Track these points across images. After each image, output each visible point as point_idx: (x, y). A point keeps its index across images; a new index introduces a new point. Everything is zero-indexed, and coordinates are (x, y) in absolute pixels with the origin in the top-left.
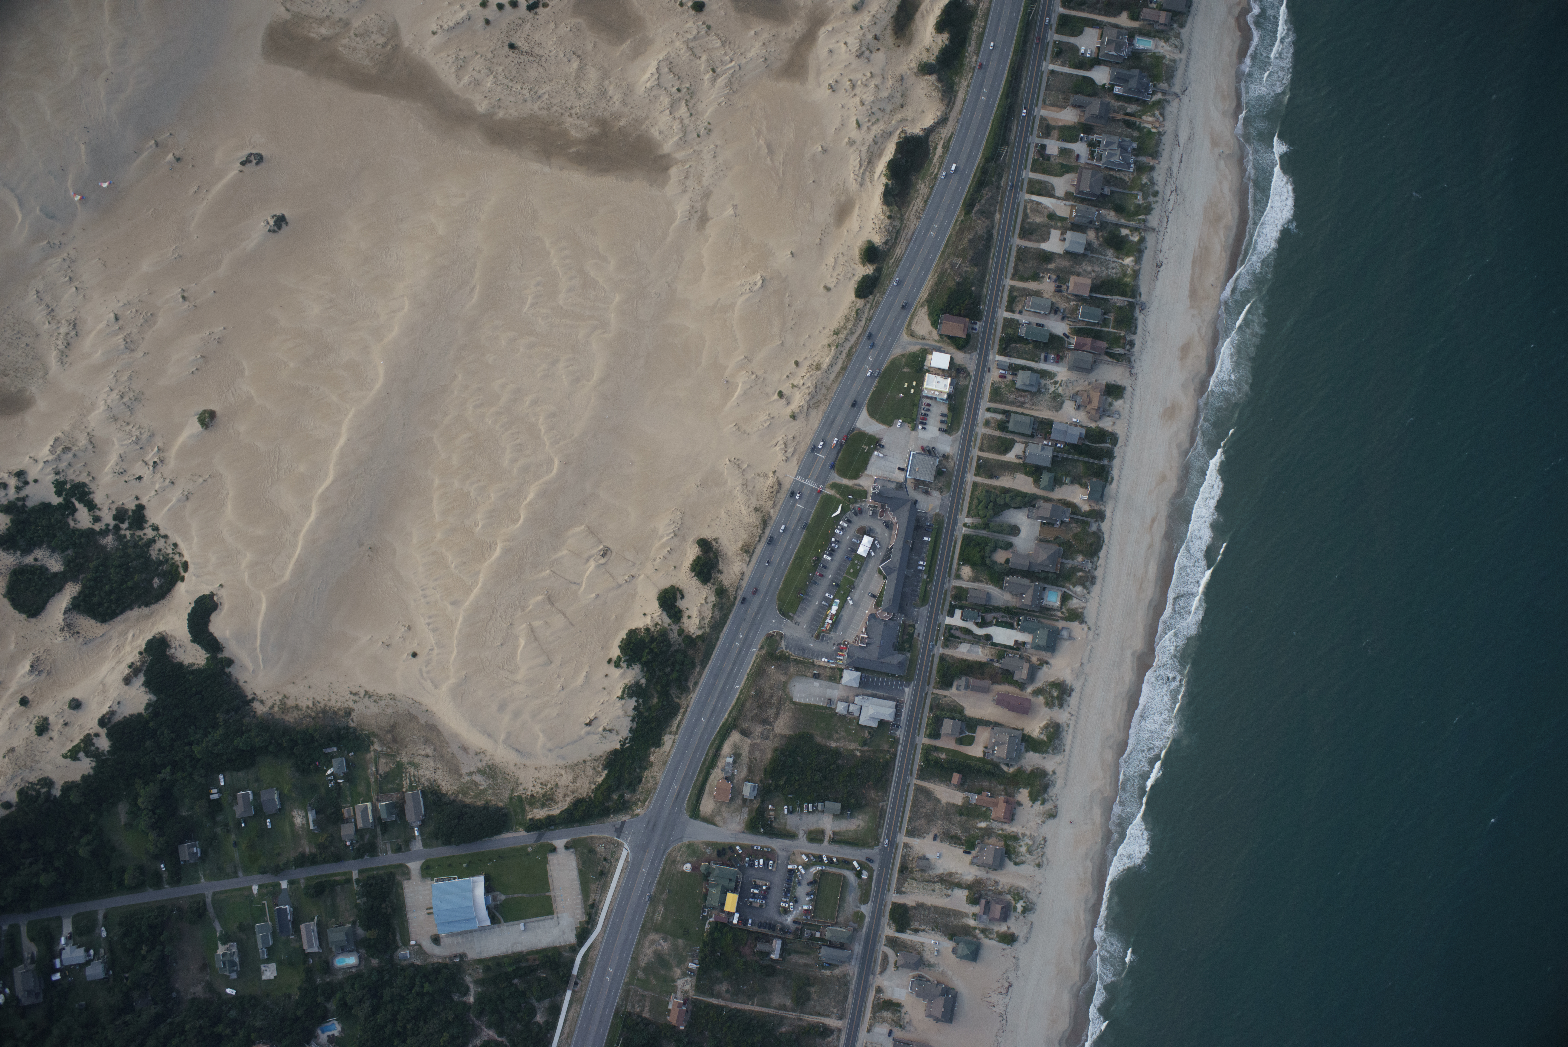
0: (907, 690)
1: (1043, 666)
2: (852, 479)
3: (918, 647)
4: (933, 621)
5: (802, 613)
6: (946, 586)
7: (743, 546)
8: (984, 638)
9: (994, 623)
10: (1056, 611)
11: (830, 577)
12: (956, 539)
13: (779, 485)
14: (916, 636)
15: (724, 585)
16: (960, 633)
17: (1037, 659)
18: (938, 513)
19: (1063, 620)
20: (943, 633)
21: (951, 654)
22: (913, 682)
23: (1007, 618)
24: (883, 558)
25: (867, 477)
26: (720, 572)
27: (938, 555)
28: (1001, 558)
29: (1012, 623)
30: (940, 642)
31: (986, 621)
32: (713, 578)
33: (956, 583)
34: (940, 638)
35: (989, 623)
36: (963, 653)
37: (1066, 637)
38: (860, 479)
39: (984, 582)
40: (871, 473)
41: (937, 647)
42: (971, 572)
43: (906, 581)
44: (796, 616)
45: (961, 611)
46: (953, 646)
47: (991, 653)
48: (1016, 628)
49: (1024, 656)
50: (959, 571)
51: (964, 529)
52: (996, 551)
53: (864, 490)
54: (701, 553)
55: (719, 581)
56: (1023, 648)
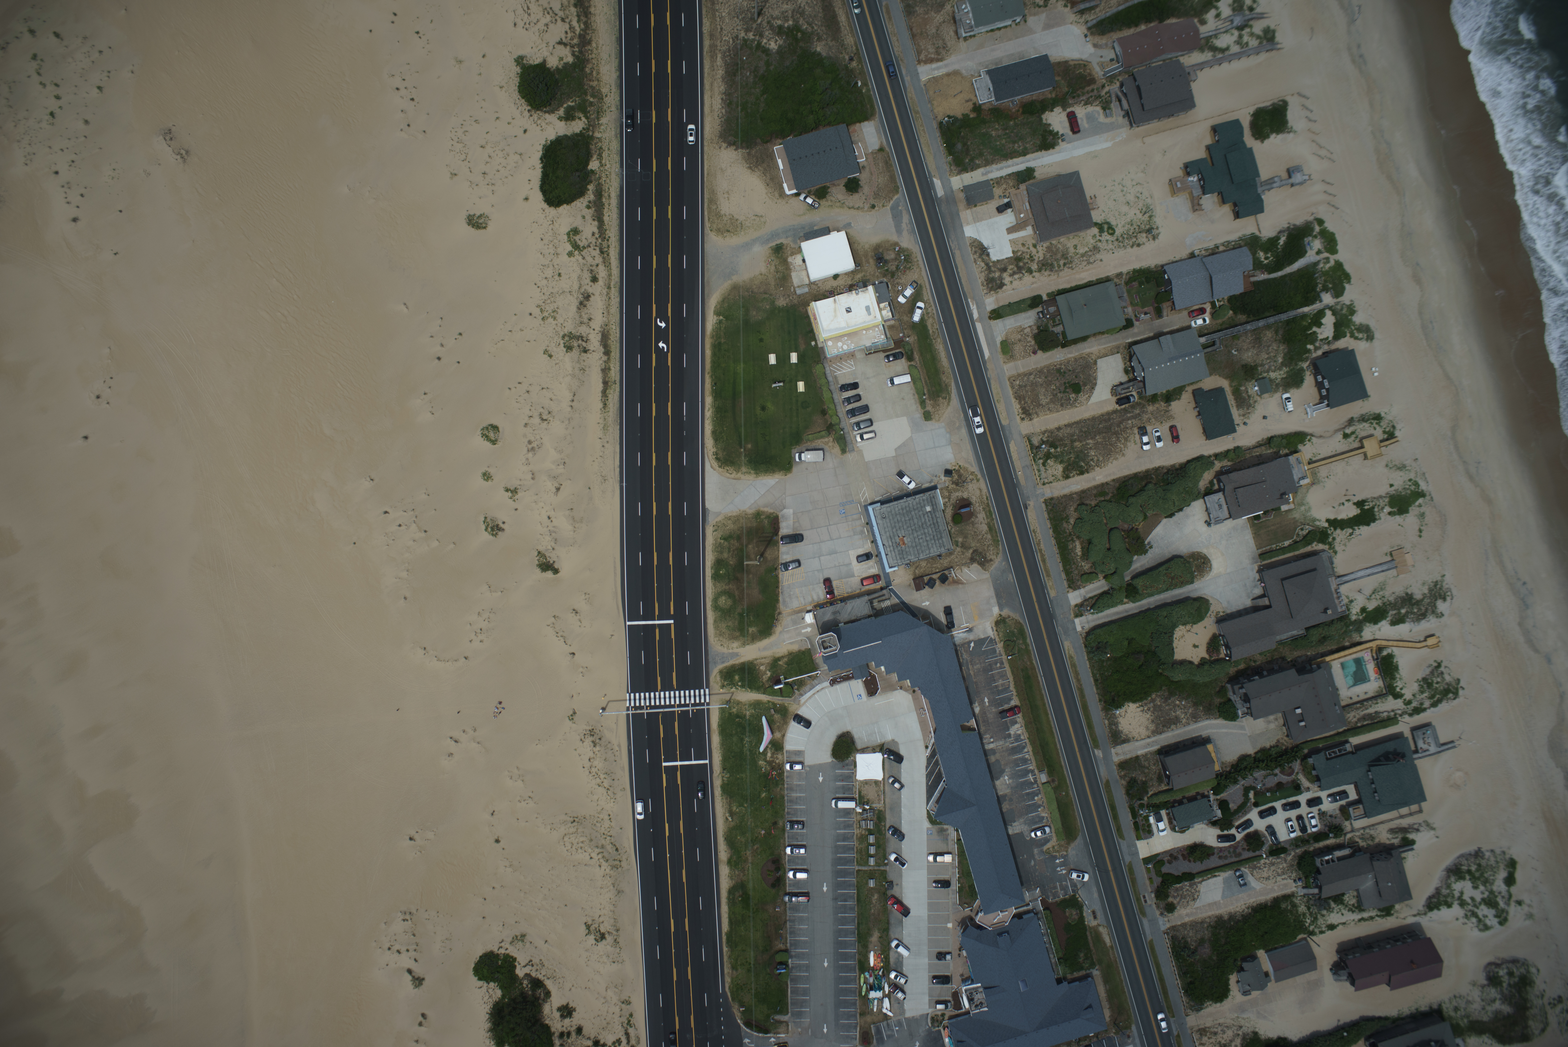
1: (1413, 842)
2: (760, 640)
3: (1105, 944)
4: (1110, 869)
5: (802, 1004)
6: (1102, 774)
7: (588, 927)
8: (1245, 846)
9: (1253, 800)
10: (1379, 701)
11: (825, 889)
12: (1071, 657)
13: (598, 741)
14: (1090, 922)
15: (592, 1037)
16: (1187, 862)
17: (1392, 831)
18: (1000, 615)
19: (1406, 716)
20: (1148, 882)
21: (1191, 919)
22: (1134, 1027)
23: (1276, 775)
24: (927, 784)
25: (793, 617)
26: (566, 1011)
27: (1047, 714)
28: (1195, 646)
29: (1294, 781)
30: (1150, 905)
31: (1233, 806)
32: (557, 1034)
33: (1120, 753)
34: (1144, 897)
35: (1243, 808)
36: (1215, 903)
37: (1433, 749)
38: (778, 629)
39: (1184, 721)
40: (795, 604)
41: (1149, 921)
42: (1141, 714)
43: (1004, 810)
44: (792, 1015)
45: (1163, 813)
46: (1185, 901)
47: (1280, 871)
48: (1308, 789)
49: (1357, 839)
50: (1113, 722)
51: (1077, 621)
52: (1175, 636)
53: (799, 651)
54: (499, 993)
55: (573, 1034)
56: (1347, 823)
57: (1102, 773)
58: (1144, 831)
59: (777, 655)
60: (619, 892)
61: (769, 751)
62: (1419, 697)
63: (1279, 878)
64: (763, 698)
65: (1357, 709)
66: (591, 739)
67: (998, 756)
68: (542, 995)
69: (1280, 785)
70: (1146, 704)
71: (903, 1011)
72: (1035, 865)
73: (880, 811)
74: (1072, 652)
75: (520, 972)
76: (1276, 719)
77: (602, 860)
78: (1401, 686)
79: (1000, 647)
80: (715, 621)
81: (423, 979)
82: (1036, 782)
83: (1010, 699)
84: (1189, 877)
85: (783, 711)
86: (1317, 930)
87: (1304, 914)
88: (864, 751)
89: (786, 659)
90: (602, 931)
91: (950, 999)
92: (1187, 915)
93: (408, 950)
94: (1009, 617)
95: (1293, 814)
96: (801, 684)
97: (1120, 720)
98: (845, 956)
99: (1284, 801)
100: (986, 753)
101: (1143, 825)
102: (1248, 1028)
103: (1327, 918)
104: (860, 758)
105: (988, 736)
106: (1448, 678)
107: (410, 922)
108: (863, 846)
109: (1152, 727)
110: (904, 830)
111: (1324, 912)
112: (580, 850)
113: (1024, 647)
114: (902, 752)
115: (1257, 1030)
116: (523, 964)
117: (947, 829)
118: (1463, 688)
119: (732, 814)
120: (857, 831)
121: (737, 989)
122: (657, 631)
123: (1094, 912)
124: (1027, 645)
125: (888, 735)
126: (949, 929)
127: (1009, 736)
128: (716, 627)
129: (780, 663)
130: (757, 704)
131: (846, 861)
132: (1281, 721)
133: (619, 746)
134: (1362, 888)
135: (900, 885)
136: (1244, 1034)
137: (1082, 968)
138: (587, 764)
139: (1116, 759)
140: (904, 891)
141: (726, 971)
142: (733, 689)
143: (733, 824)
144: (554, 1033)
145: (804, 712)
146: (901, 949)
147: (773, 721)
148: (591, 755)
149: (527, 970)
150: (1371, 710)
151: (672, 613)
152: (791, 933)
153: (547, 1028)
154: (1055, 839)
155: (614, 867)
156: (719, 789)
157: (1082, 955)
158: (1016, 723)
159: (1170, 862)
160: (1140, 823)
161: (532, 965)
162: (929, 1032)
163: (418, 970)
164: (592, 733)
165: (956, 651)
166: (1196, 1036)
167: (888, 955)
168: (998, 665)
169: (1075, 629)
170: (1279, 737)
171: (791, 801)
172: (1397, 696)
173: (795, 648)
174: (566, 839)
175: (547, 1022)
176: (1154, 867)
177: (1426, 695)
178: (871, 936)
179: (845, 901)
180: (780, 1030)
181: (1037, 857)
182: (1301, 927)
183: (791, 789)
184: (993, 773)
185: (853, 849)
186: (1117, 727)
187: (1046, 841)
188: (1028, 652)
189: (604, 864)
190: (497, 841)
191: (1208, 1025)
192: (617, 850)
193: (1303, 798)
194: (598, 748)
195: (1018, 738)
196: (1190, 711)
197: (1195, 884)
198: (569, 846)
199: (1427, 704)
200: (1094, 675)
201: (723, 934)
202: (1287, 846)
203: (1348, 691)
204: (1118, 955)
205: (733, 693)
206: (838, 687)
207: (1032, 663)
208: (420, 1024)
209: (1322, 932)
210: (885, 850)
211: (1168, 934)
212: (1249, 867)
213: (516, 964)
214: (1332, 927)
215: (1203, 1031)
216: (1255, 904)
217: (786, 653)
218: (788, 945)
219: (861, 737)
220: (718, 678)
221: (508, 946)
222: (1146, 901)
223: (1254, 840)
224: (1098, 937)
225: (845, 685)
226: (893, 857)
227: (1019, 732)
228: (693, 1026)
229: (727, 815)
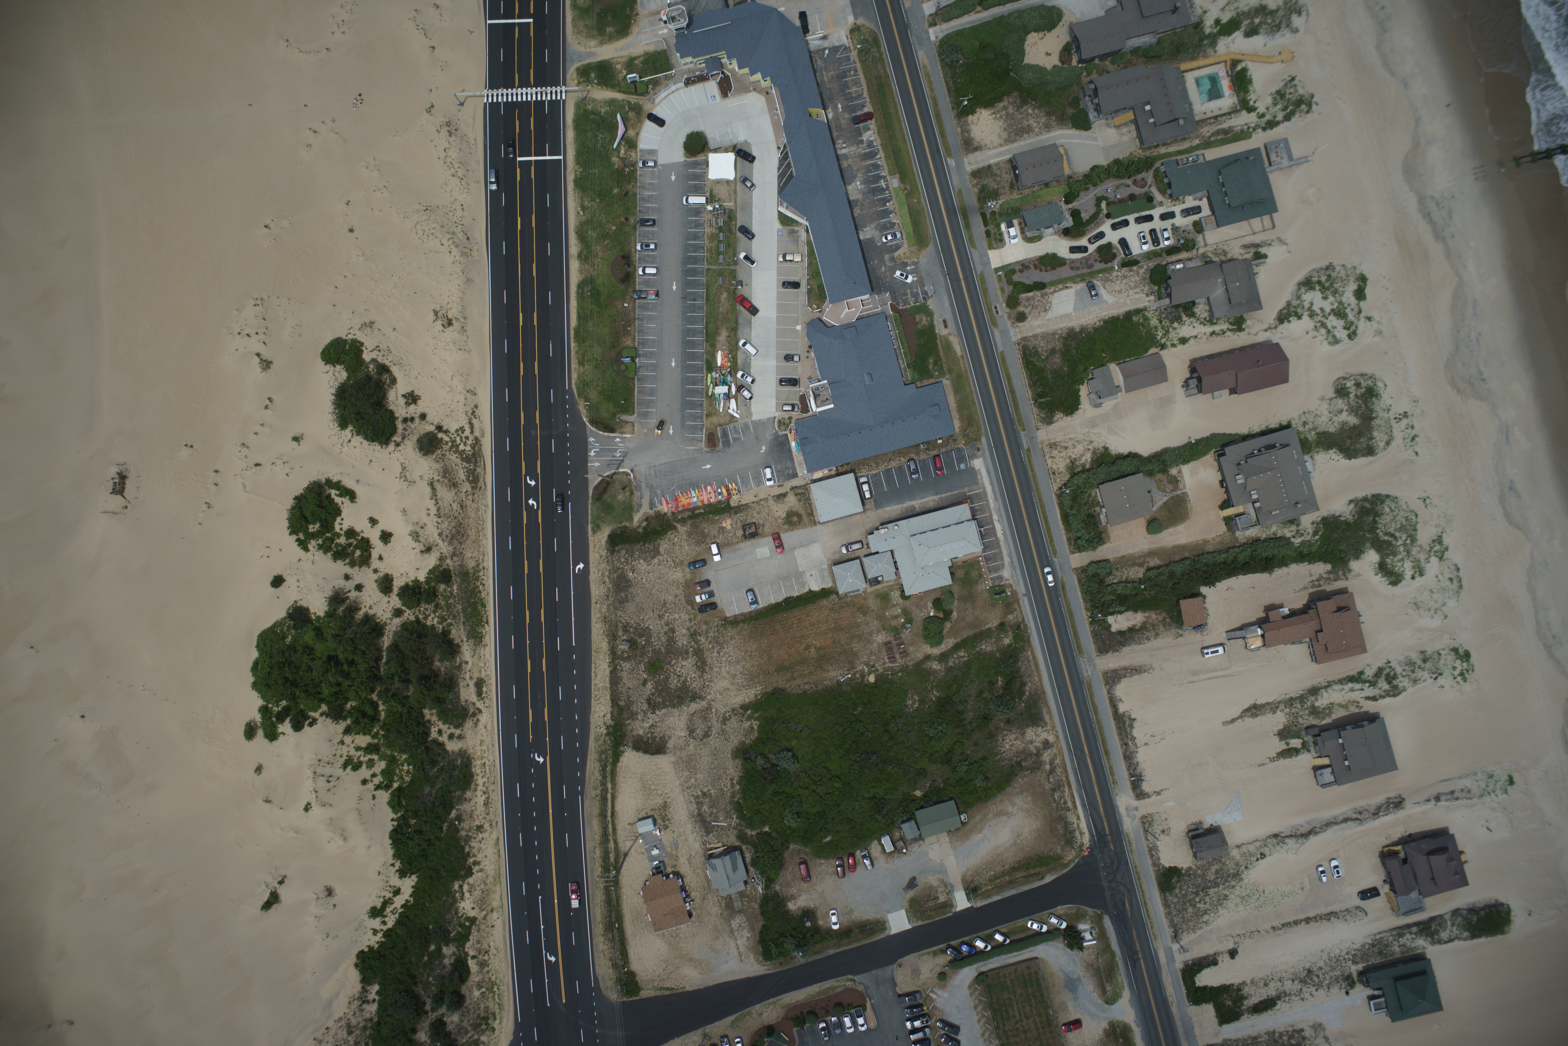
0: (978, 464)
1: (1265, 256)
2: (618, 40)
3: (956, 354)
4: (961, 277)
5: (649, 404)
6: (955, 183)
7: (436, 313)
8: (1097, 258)
9: (1105, 212)
10: (1233, 116)
11: (674, 288)
12: (925, 66)
13: (453, 131)
14: (940, 330)
15: (435, 423)
16: (1038, 271)
17: (1245, 247)
18: (855, 24)
19: (1259, 130)
20: (999, 292)
21: (1043, 330)
22: (983, 440)
23: (1129, 186)
24: (779, 185)
25: (650, 19)
26: (412, 398)
27: (900, 122)
28: (1048, 54)
29: (1146, 194)
30: (1002, 316)
31: (1085, 216)
32: (400, 419)
33: (973, 162)
34: (996, 308)
35: (1094, 219)
36: (1067, 315)
37: (1285, 162)
38: (635, 29)
39: (1037, 130)
40: (653, 7)
41: (1001, 332)
42: (993, 121)
43: (856, 215)
44: (638, 415)
45: (1015, 222)
46: (1037, 311)
47: (1132, 284)
48: (1161, 204)
49: (1210, 255)
50: (966, 130)
51: (931, 31)
52: (1027, 43)
53: (656, 52)
54: (344, 375)
55: (417, 420)
56: (1200, 238)
57: (955, 181)
58: (997, 241)
59: (633, 55)
60: (468, 280)
61: (622, 148)
62: (1272, 110)
63: (1131, 292)
64: (619, 96)
65: (1211, 124)
66: (447, 128)
67: (850, 161)
68: (388, 381)
69: (1132, 197)
70: (998, 112)
71: (750, 414)
72: (886, 271)
73: (731, 210)
74: (926, 62)
75: (367, 356)
76: (1129, 132)
77: (452, 247)
78: (1254, 99)
79: (854, 55)
80: (573, 20)
81: (271, 362)
82: (888, 188)
83: (863, 106)
84: (1040, 286)
85: (637, 109)
86: (1168, 343)
87: (1156, 328)
88: (716, 150)
89: (642, 59)
90: (450, 317)
91: (798, 402)
92: (1039, 326)
93: (257, 333)
94: (864, 25)
95: (1146, 227)
96: (656, 83)
97: (973, 127)
98: (693, 357)
99: (1137, 215)
100: (838, 158)
101: (995, 233)
102: (1099, 443)
103: (1178, 331)
104: (713, 157)
105: (840, 141)
106: (1301, 91)
107: (261, 307)
108: (714, 245)
109: (1005, 135)
110: (754, 231)
111: (1176, 325)
112: (431, 236)
113: (878, 55)
114: (754, 153)
115: (1108, 445)
116: (370, 349)
117: (798, 231)
118: (1317, 104)
119: (583, 208)
120: (708, 230)
121: (584, 385)
122: (517, 29)
123: (945, 321)
124: (881, 54)
125: (741, 137)
126: (797, 331)
127: (862, 142)
128: (574, 26)
129: (636, 62)
130: (612, 102)
131: (696, 260)
132: (1134, 134)
133: (475, 140)
134: (1213, 297)
135: (749, 285)
136: (1094, 448)
137: (932, 377)
138: (442, 155)
139: (969, 169)
140: (754, 291)
141: (573, 366)
142: (589, 87)
143: (584, 218)
144: (398, 418)
145: (658, 112)
146: (748, 347)
147: (627, 118)
148: (446, 145)
149: (374, 355)
150: (1225, 126)
151: (532, 11)
152: (639, 332)
153: (392, 413)
154: (906, 245)
155: (463, 254)
156: (572, 184)
157: (931, 361)
158: (869, 129)
159: (1021, 271)
160: (992, 232)
161: (379, 351)
162: (776, 436)
163: (267, 355)
164: (448, 124)
165: (811, 57)
166: (1047, 450)
167: (736, 355)
168: (852, 72)
169: (929, 38)
170: (1132, 150)
171: (642, 199)
172: (1251, 110)
173: (651, 48)
174: (418, 227)
175: (391, 408)
176: (1006, 276)
177: (1279, 107)
178: (719, 335)
179: (695, 300)
180: (625, 430)
181: (888, 263)
182: (1152, 340)
183: (643, 187)
184: (845, 178)
185: (703, 248)
186: (969, 134)
187: (898, 247)
188: (882, 60)
189: (455, 250)
190: (351, 230)
191: (1058, 440)
192: (468, 238)
193: (1156, 213)
194: (453, 138)
195: (870, 144)
196: (1043, 120)
197: (1046, 294)
198: (420, 232)
199: (1280, 117)
200: (947, 83)
201: (572, 329)
202: (1139, 259)
203: (1202, 107)
204: (967, 365)
205: (589, 91)
206: (693, 88)
207: (886, 72)
208: (266, 407)
209: (1173, 345)
210: (735, 249)
211: (1019, 344)
212: (1101, 280)
213: (363, 348)
214: (1183, 341)
215: (1053, 445)
216: (1107, 318)
217: (642, 53)
218: (636, 344)
219: (714, 137)
220: (575, 75)
221: (356, 332)
222: (997, 312)
223: (1106, 253)
224: (948, 346)
225: (699, 87)
226: (742, 255)
227: (872, 139)
228: (538, 422)
229: (579, 209)
